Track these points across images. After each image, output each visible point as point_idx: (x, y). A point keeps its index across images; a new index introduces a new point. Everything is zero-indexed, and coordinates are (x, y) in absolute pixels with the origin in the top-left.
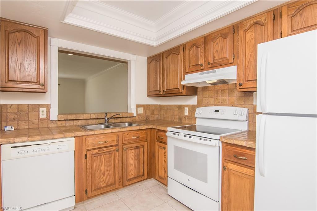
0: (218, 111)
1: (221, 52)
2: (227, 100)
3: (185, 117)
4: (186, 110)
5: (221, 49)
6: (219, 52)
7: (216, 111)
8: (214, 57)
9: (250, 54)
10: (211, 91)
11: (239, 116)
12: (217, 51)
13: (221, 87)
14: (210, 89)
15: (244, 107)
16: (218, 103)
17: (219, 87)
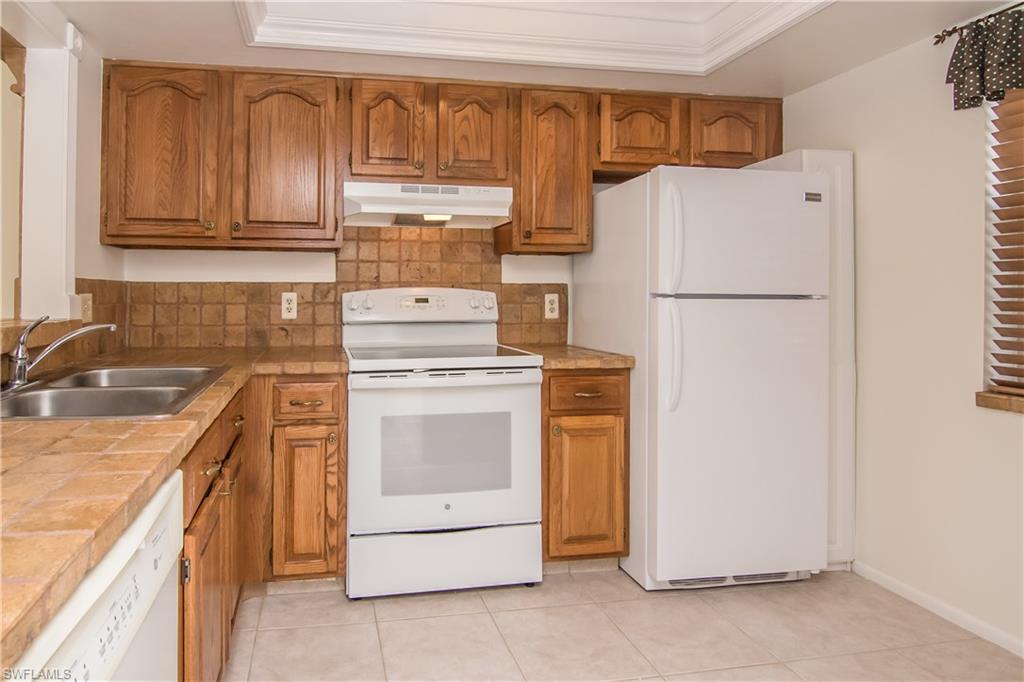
0: (426, 301)
1: (477, 145)
2: (438, 271)
3: (286, 328)
4: (289, 301)
5: (477, 137)
6: (470, 139)
7: (418, 301)
8: (458, 153)
9: (545, 169)
10: (389, 244)
11: (485, 311)
12: (465, 137)
13: (420, 235)
14: (387, 237)
15: (482, 290)
16: (412, 277)
17: (414, 235)
